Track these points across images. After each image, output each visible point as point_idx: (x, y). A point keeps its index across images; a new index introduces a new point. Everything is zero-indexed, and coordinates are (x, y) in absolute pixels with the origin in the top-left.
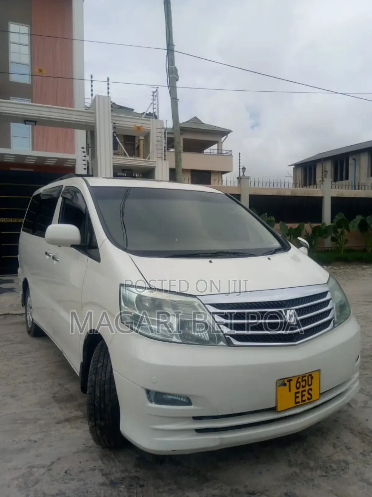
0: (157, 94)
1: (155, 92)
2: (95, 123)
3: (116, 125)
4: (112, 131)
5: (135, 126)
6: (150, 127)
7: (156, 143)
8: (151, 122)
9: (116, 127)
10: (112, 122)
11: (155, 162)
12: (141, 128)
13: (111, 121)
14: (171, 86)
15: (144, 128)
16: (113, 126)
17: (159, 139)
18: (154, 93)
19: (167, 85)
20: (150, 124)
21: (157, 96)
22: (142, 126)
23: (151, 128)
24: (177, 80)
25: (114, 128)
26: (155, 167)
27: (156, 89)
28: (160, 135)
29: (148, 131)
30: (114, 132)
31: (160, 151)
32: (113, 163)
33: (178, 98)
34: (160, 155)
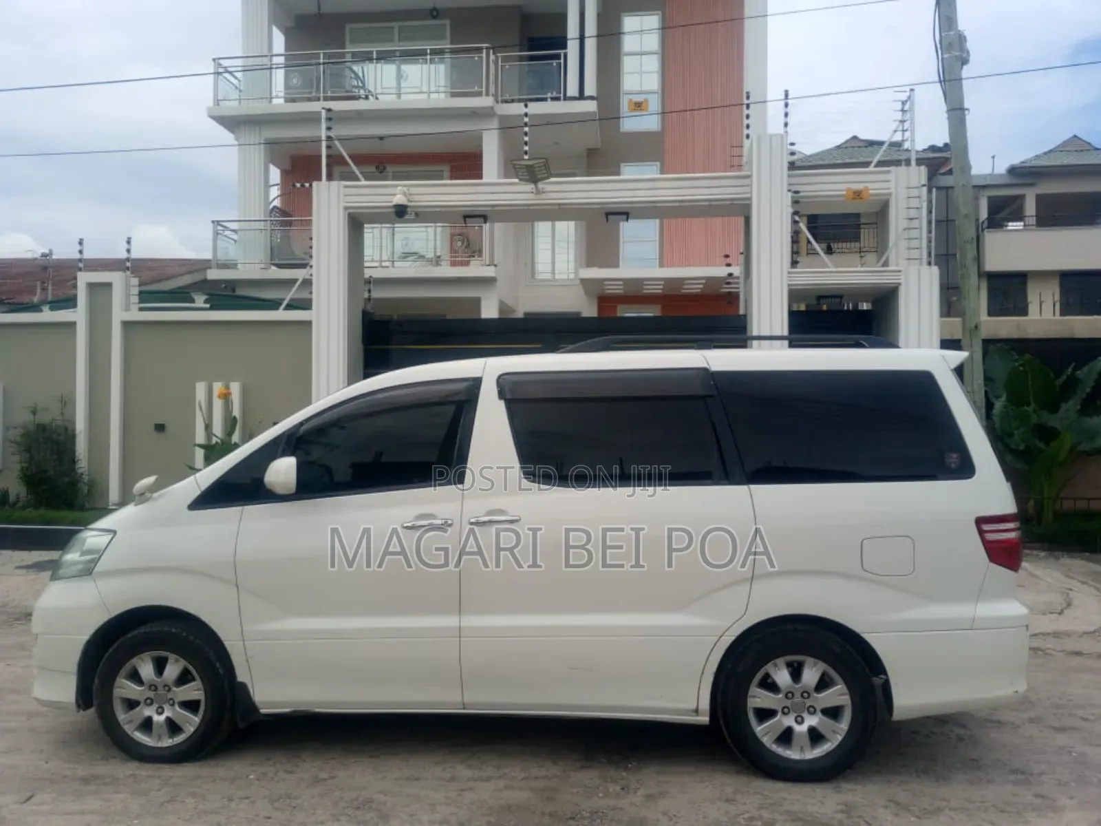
0: (912, 105)
1: (906, 101)
2: (750, 199)
3: (801, 194)
4: (791, 210)
5: (848, 190)
6: (889, 189)
7: (904, 223)
8: (892, 177)
9: (801, 200)
10: (789, 191)
11: (899, 271)
12: (863, 193)
13: (785, 187)
14: (947, 78)
15: (871, 192)
16: (792, 197)
17: (913, 213)
18: (904, 103)
19: (937, 79)
20: (888, 181)
21: (911, 110)
22: (867, 189)
23: (893, 191)
24: (965, 62)
25: (795, 202)
26: (900, 284)
27: (908, 94)
28: (914, 203)
29: (885, 198)
30: (796, 213)
31: (915, 243)
32: (789, 285)
33: (966, 105)
34: (915, 254)
